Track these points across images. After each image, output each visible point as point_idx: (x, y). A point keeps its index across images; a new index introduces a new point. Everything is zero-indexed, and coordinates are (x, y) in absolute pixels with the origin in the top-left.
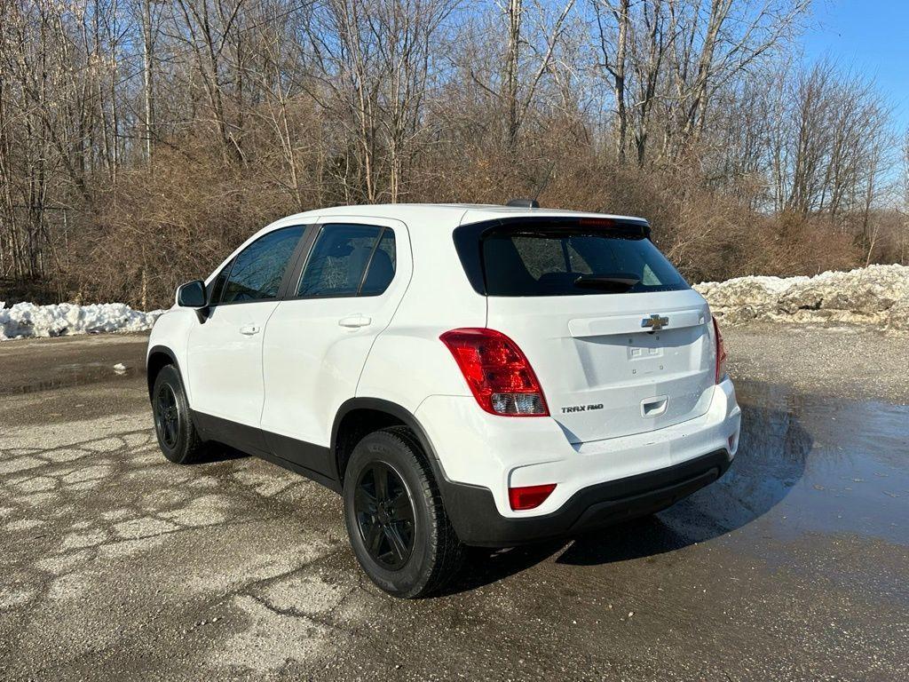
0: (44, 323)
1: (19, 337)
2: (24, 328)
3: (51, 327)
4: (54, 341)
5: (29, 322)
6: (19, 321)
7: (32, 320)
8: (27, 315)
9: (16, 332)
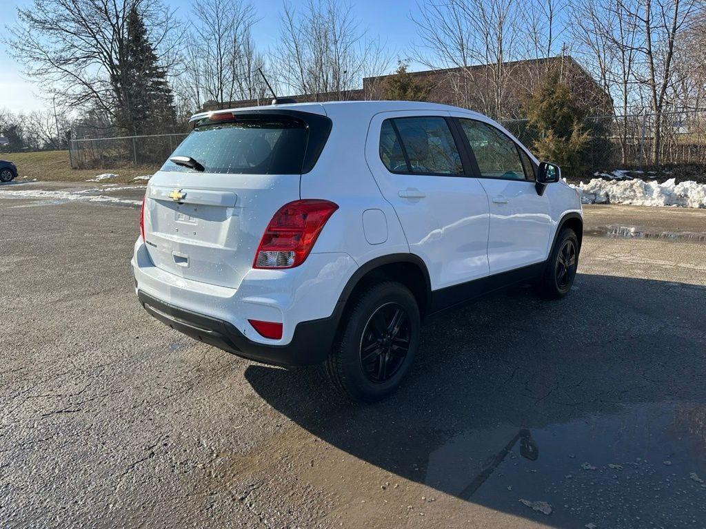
0: (696, 197)
1: (675, 205)
2: (681, 200)
3: (701, 201)
4: (701, 212)
5: (686, 196)
6: (678, 194)
7: (689, 194)
8: (686, 190)
9: (674, 202)
